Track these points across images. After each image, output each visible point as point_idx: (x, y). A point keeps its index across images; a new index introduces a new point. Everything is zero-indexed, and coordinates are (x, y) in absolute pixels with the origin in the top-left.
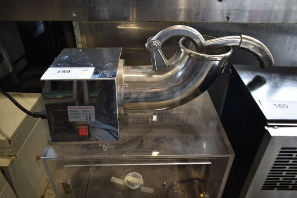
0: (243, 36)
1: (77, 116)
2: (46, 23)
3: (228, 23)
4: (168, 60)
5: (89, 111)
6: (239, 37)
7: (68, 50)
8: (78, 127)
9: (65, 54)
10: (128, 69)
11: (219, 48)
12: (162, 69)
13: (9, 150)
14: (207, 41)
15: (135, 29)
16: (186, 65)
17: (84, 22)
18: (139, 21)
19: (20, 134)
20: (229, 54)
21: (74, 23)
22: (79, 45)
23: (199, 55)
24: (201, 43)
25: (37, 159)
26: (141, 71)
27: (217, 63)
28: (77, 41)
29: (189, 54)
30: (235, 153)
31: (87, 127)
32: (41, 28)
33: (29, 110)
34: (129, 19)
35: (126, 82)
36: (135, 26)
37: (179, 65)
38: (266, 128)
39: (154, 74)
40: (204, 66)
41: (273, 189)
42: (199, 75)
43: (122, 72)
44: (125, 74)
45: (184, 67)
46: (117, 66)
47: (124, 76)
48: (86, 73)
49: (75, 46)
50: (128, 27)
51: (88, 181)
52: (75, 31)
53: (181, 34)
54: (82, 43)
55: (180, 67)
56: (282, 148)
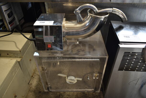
0: (114, 8)
1: (47, 40)
3: (111, 3)
4: (83, 18)
5: (51, 38)
6: (112, 9)
7: (43, 14)
8: (47, 44)
9: (42, 16)
11: (104, 13)
12: (81, 22)
13: (20, 55)
14: (99, 11)
16: (90, 20)
17: (49, 3)
18: (72, 2)
19: (24, 49)
20: (107, 16)
21: (45, 3)
22: (47, 13)
23: (95, 16)
24: (96, 11)
25: (30, 60)
27: (102, 19)
28: (46, 11)
29: (91, 16)
30: (109, 56)
31: (51, 44)
32: (30, 5)
33: (28, 38)
35: (66, 27)
38: (119, 44)
39: (77, 24)
41: (123, 70)
42: (96, 24)
43: (65, 23)
46: (63, 21)
47: (65, 25)
48: (50, 23)
49: (46, 13)
50: (68, 5)
52: (46, 6)
53: (88, 7)
54: (48, 12)
55: (87, 21)
56: (125, 52)
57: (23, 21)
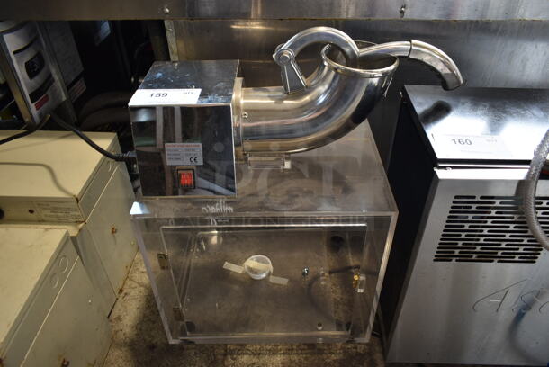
0: (414, 41)
1: (178, 157)
2: (113, 23)
3: (403, 21)
4: (306, 78)
5: (193, 150)
6: (409, 43)
8: (180, 172)
9: (156, 71)
10: (248, 92)
11: (381, 60)
12: (298, 91)
13: (77, 214)
14: (363, 50)
15: (259, 30)
16: (331, 85)
17: (181, 21)
18: (264, 19)
20: (392, 68)
21: (167, 24)
22: (174, 57)
23: (350, 71)
24: (353, 52)
25: (113, 232)
26: (267, 94)
27: (375, 81)
29: (336, 69)
31: (191, 172)
34: (250, 15)
35: (246, 110)
36: (259, 25)
37: (320, 85)
39: (286, 99)
40: (358, 86)
41: (450, 260)
42: (350, 99)
43: (240, 96)
44: (244, 98)
45: (328, 89)
47: (242, 101)
49: (169, 59)
51: (189, 269)
52: (168, 35)
53: (324, 39)
54: (178, 54)
55: (322, 89)
56: (456, 197)
57: (81, 87)
